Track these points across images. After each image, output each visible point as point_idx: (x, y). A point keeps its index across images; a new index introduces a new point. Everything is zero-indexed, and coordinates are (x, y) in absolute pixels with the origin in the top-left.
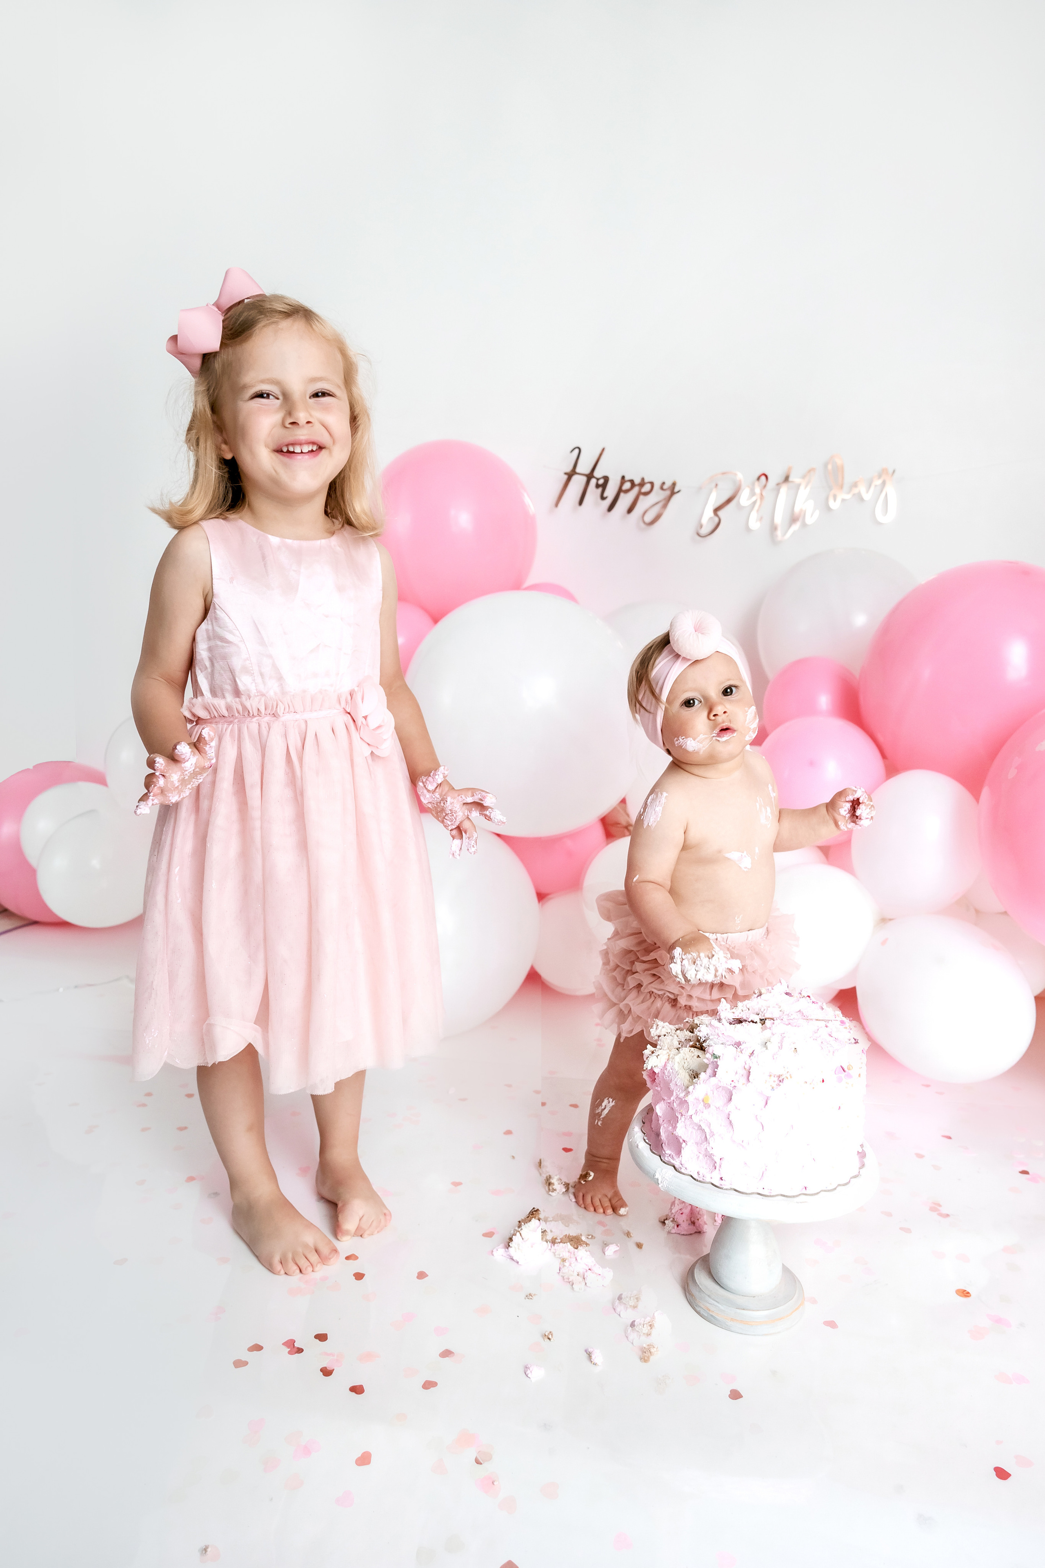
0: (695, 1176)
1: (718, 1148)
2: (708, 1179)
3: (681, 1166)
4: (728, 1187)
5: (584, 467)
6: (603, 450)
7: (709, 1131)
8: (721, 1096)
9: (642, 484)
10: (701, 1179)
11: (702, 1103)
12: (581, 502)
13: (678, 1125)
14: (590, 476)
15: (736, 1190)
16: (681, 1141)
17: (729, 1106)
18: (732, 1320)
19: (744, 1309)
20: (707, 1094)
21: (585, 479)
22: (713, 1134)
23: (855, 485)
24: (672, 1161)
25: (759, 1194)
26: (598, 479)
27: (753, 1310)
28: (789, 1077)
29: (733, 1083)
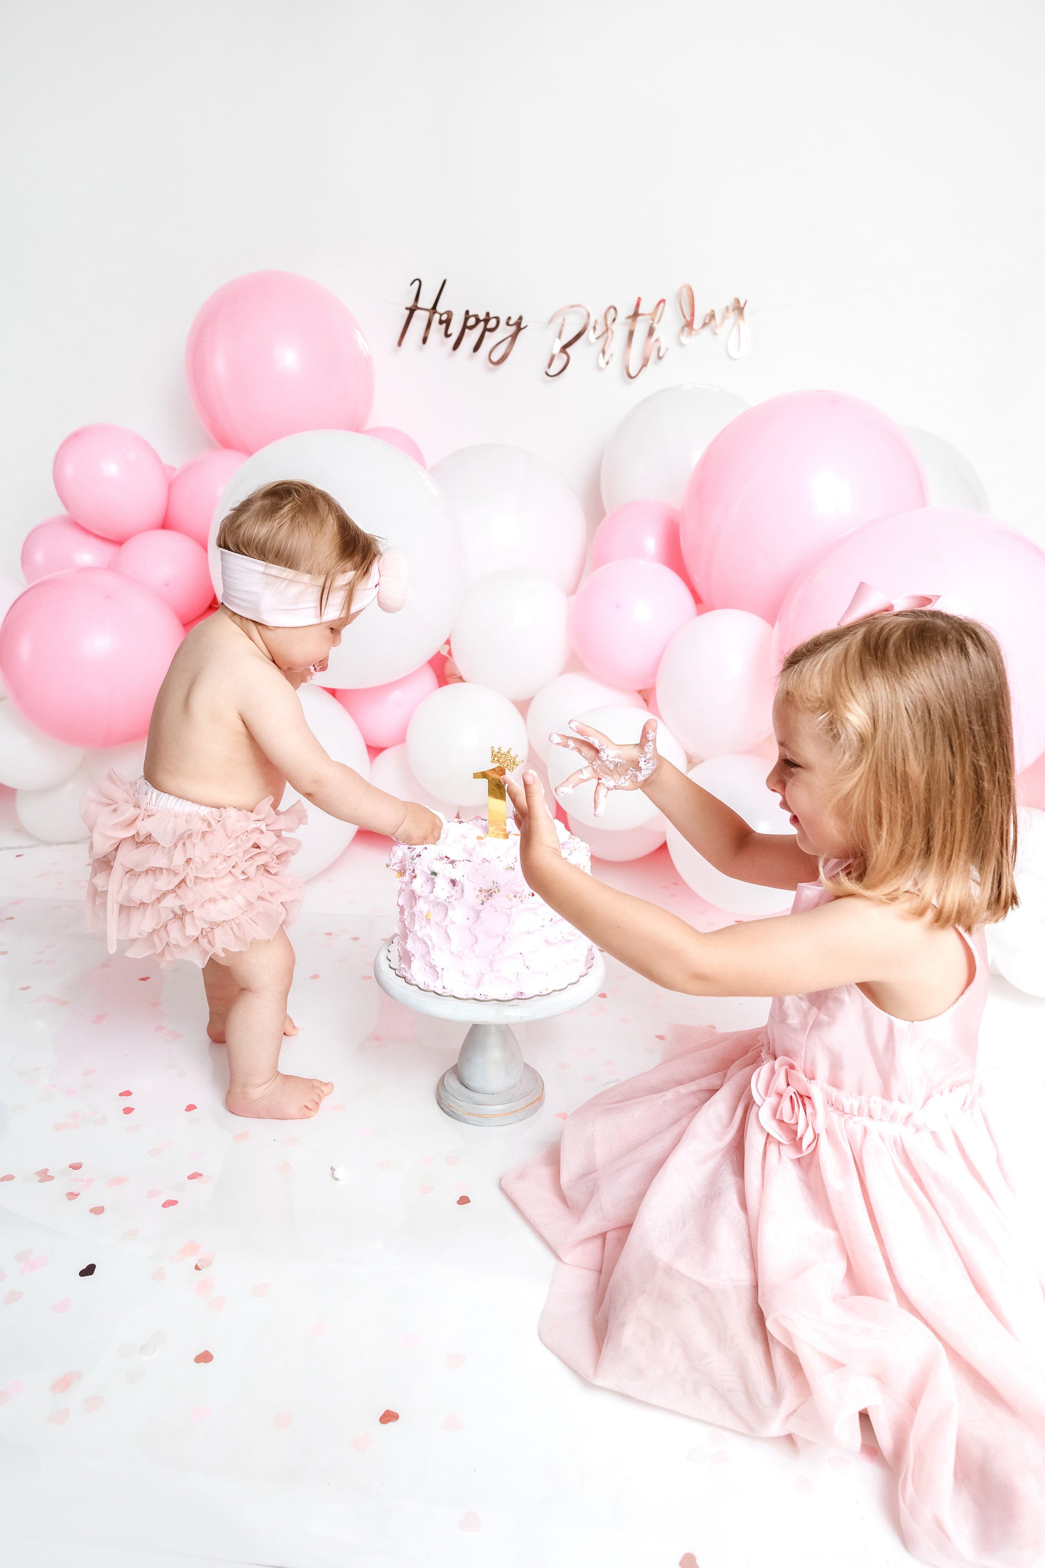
0: (422, 986)
1: (439, 958)
2: (432, 988)
3: (411, 978)
4: (448, 994)
5: (426, 301)
7: (431, 944)
8: (440, 912)
10: (426, 989)
11: (425, 919)
13: (408, 941)
15: (454, 997)
16: (411, 955)
17: (446, 921)
18: (469, 1114)
19: (480, 1105)
20: (429, 912)
22: (434, 947)
24: (405, 974)
25: (475, 999)
27: (489, 1105)
28: (497, 891)
29: (448, 900)
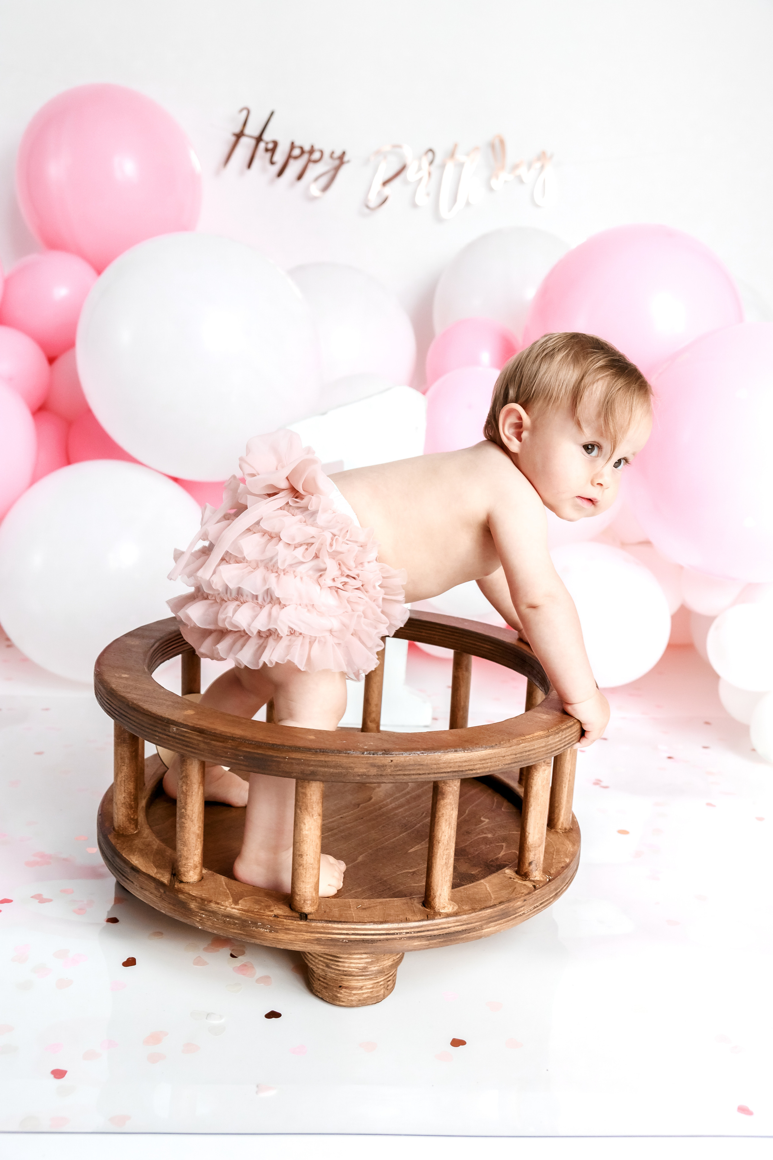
5: (253, 129)
6: (272, 114)
9: (312, 151)
12: (250, 165)
14: (259, 139)
21: (253, 142)
23: (516, 167)
26: (267, 143)
